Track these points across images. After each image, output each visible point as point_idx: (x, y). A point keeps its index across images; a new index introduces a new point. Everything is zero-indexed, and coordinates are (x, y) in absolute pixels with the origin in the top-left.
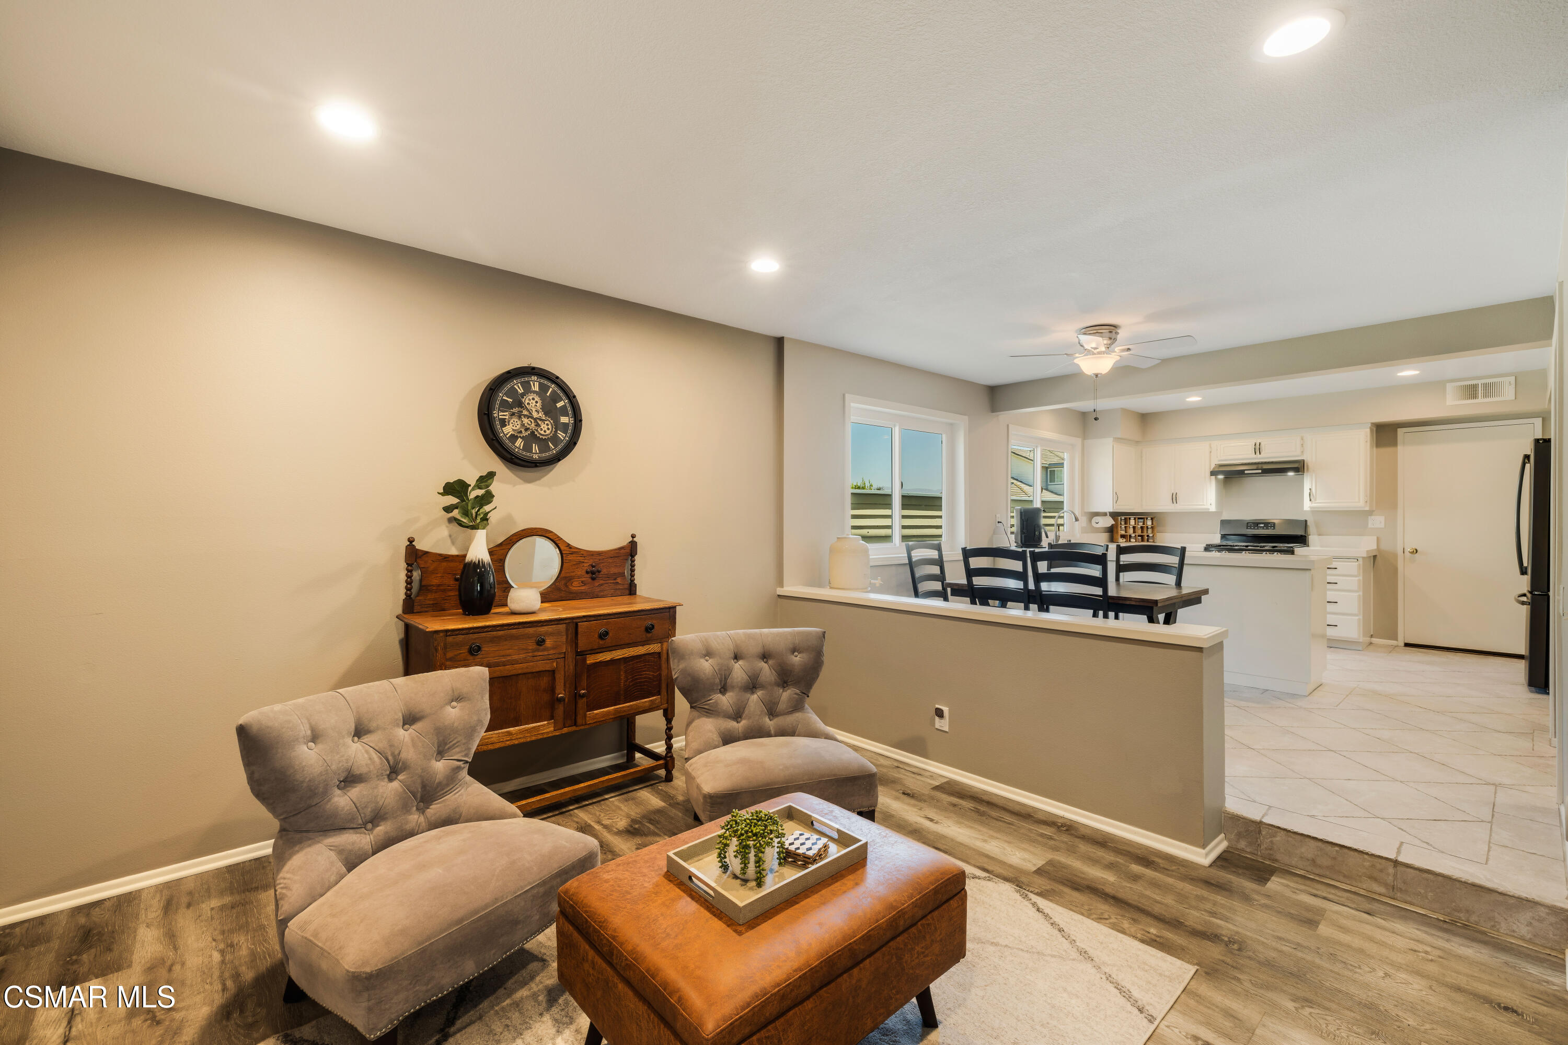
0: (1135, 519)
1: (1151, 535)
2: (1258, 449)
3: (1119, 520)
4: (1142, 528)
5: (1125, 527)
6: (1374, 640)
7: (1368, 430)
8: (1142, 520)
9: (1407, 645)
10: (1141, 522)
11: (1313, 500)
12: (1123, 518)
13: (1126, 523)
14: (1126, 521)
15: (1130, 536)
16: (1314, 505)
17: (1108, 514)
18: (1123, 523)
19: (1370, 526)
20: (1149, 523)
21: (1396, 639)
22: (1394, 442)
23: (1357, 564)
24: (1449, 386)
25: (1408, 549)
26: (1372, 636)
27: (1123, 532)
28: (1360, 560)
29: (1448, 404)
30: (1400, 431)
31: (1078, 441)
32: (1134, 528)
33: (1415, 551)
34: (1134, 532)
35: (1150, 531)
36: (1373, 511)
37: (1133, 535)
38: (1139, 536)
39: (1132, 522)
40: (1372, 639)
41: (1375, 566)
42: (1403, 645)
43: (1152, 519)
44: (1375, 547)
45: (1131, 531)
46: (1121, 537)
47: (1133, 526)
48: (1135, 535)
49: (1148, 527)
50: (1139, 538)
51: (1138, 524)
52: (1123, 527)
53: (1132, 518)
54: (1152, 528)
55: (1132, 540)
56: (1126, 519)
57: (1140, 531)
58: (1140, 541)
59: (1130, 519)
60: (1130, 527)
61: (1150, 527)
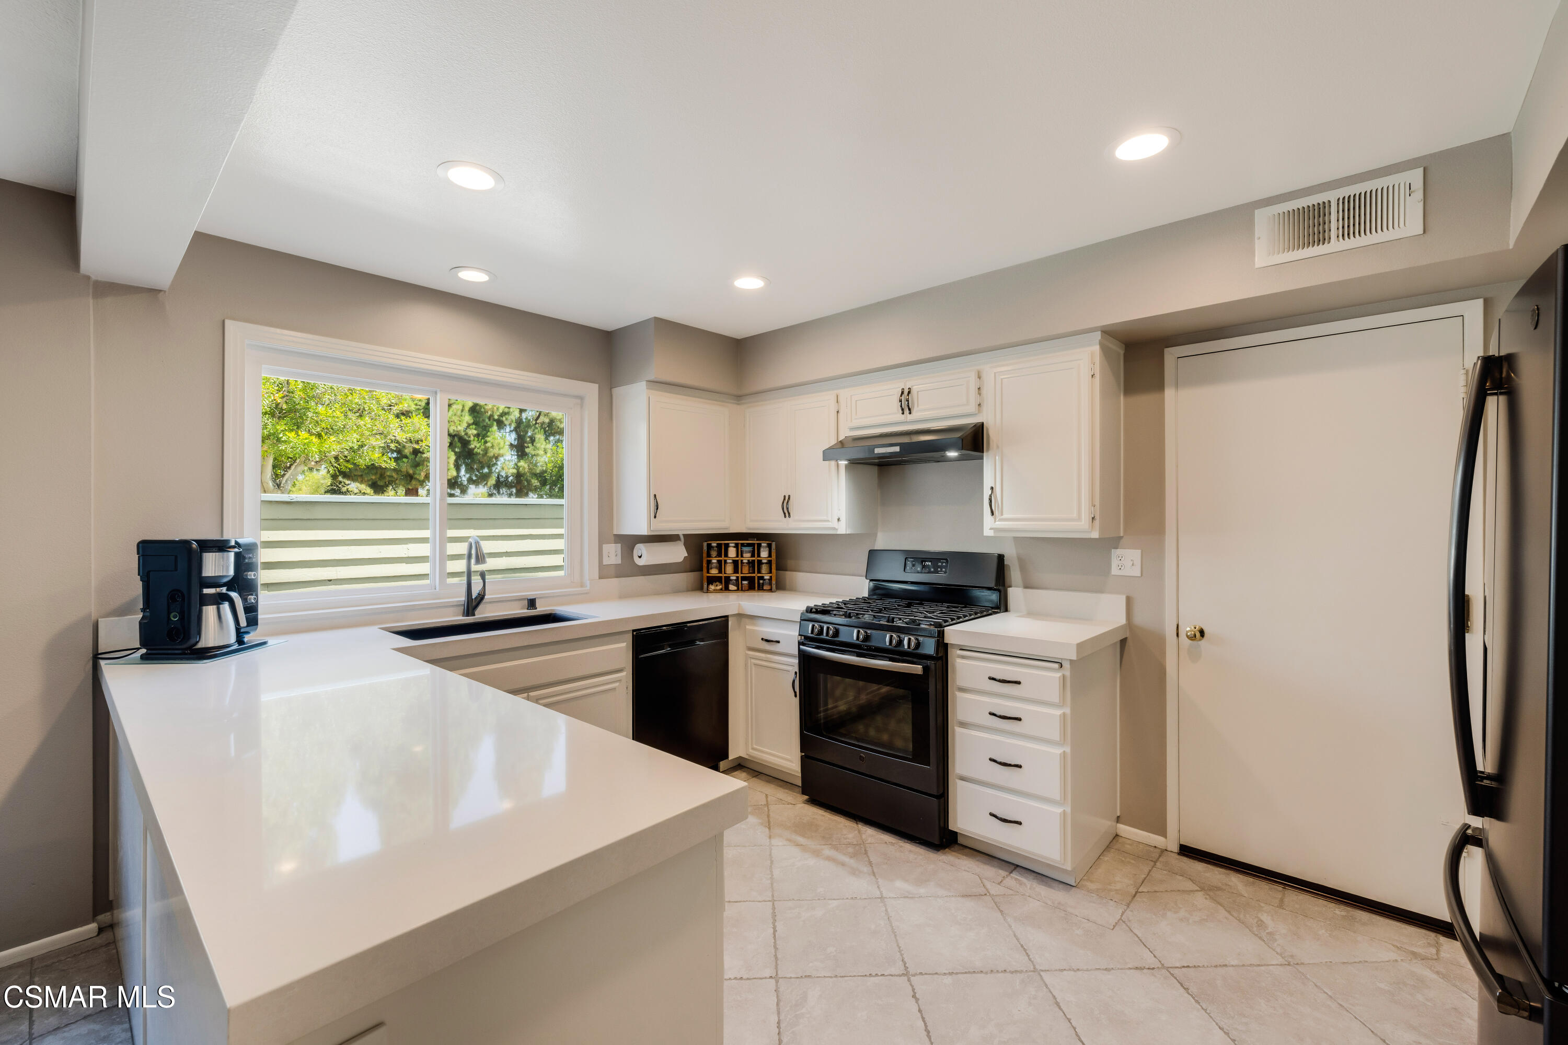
0: (736, 546)
2: (906, 403)
3: (705, 548)
4: (751, 563)
5: (719, 562)
6: (1125, 830)
7: (1097, 348)
8: (750, 549)
9: (1186, 851)
10: (747, 552)
11: (996, 513)
12: (714, 544)
13: (719, 555)
14: (722, 550)
15: (728, 580)
16: (999, 524)
17: (682, 538)
18: (714, 553)
19: (1115, 571)
20: (764, 554)
21: (1163, 832)
22: (1158, 385)
23: (1058, 675)
24: (1263, 217)
25: (1187, 628)
26: (1118, 819)
27: (714, 572)
28: (1066, 665)
29: (1257, 266)
30: (1171, 355)
31: (591, 391)
32: (735, 563)
33: (1198, 635)
34: (736, 571)
35: (764, 568)
36: (1121, 538)
37: (733, 577)
38: (744, 579)
39: (732, 552)
40: (1118, 824)
41: (1123, 663)
42: (1176, 849)
43: (769, 546)
44: (1123, 621)
45: (729, 569)
46: (711, 580)
47: (733, 560)
48: (738, 577)
49: (761, 560)
50: (745, 582)
51: (742, 556)
52: (714, 561)
53: (731, 545)
54: (770, 563)
55: (732, 587)
56: (719, 546)
57: (746, 569)
58: (747, 588)
59: (727, 546)
60: (728, 561)
61: (765, 561)
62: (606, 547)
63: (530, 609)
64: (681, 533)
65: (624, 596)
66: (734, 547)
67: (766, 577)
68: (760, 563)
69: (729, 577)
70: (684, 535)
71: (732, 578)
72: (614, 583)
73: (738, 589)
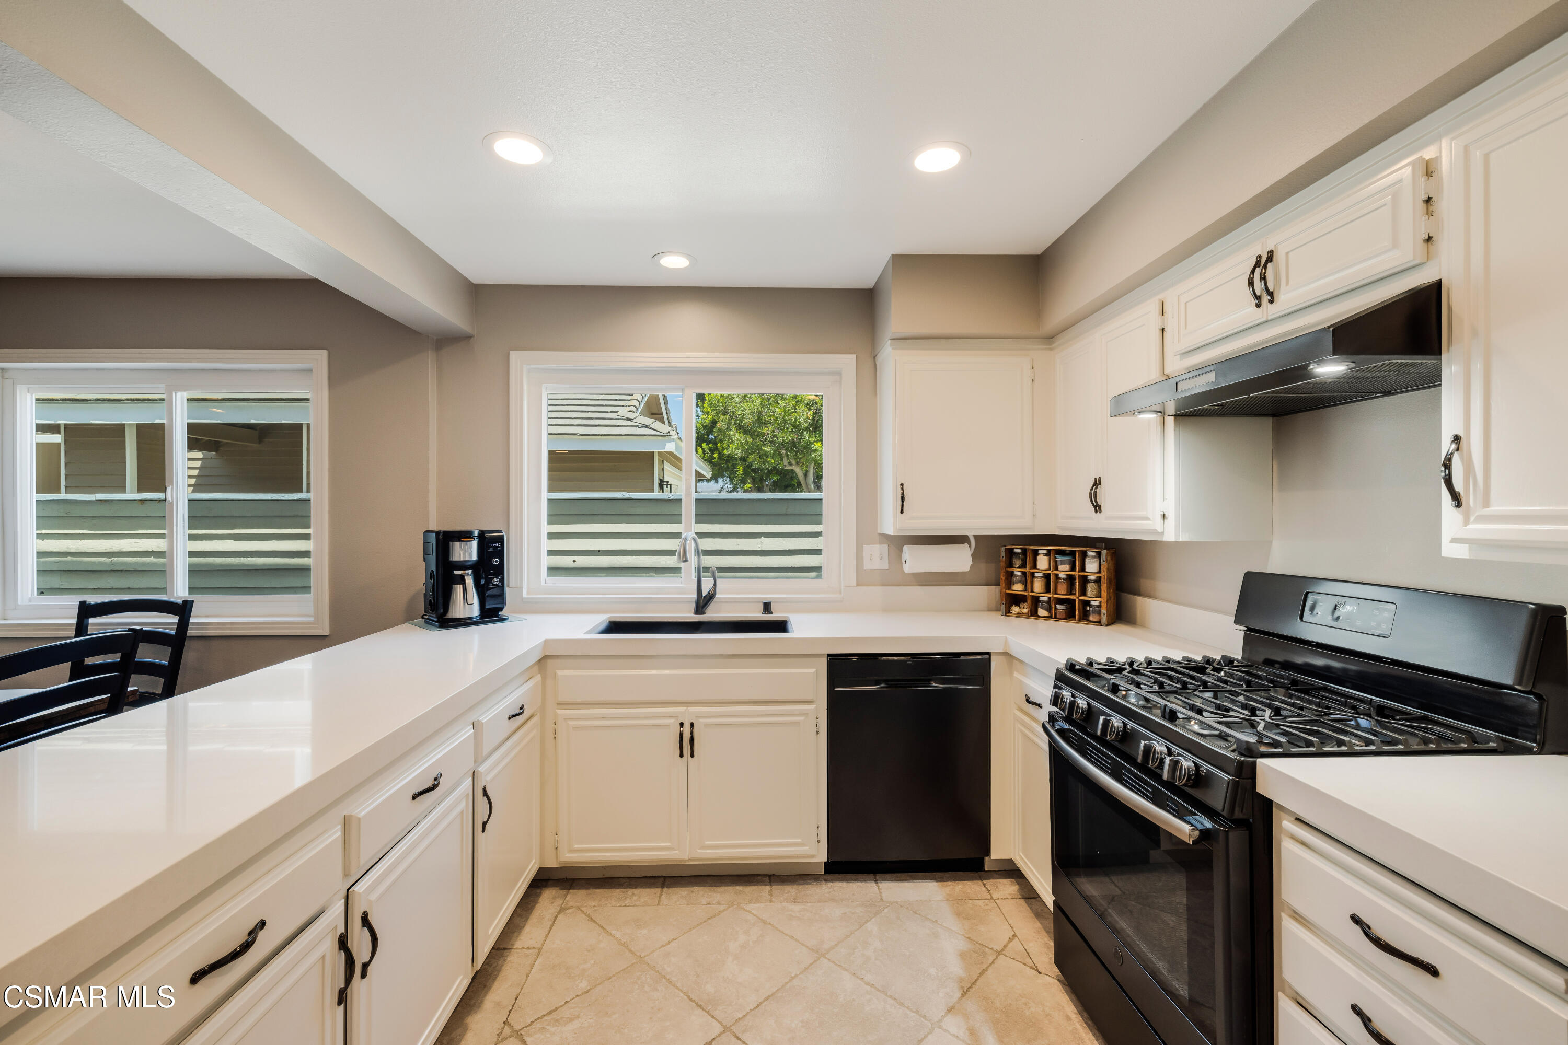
0: (1049, 553)
1: (1095, 602)
3: (1004, 554)
4: (1070, 579)
5: (1025, 575)
8: (1068, 558)
10: (1063, 563)
11: (1469, 499)
12: (1018, 550)
13: (1023, 566)
14: (1029, 559)
15: (1036, 600)
17: (972, 539)
18: (1017, 562)
20: (1091, 566)
27: (1018, 588)
32: (1047, 577)
34: (1048, 590)
35: (1091, 589)
37: (1044, 598)
38: (1060, 601)
39: (1043, 562)
43: (1099, 555)
45: (1038, 586)
46: (1017, 600)
47: (1044, 574)
48: (1050, 598)
49: (1086, 577)
50: (1061, 607)
51: (1056, 569)
52: (1018, 573)
53: (1040, 551)
54: (1098, 581)
55: (1042, 612)
56: (1024, 552)
57: (1062, 588)
58: (1064, 616)
59: (1036, 553)
60: (1036, 574)
61: (1091, 578)
62: (867, 548)
63: (767, 614)
64: (970, 534)
65: (889, 609)
66: (1046, 555)
67: (1093, 603)
68: (1084, 581)
69: (1038, 597)
70: (975, 536)
71: (1041, 599)
72: (876, 592)
73: (1050, 617)
